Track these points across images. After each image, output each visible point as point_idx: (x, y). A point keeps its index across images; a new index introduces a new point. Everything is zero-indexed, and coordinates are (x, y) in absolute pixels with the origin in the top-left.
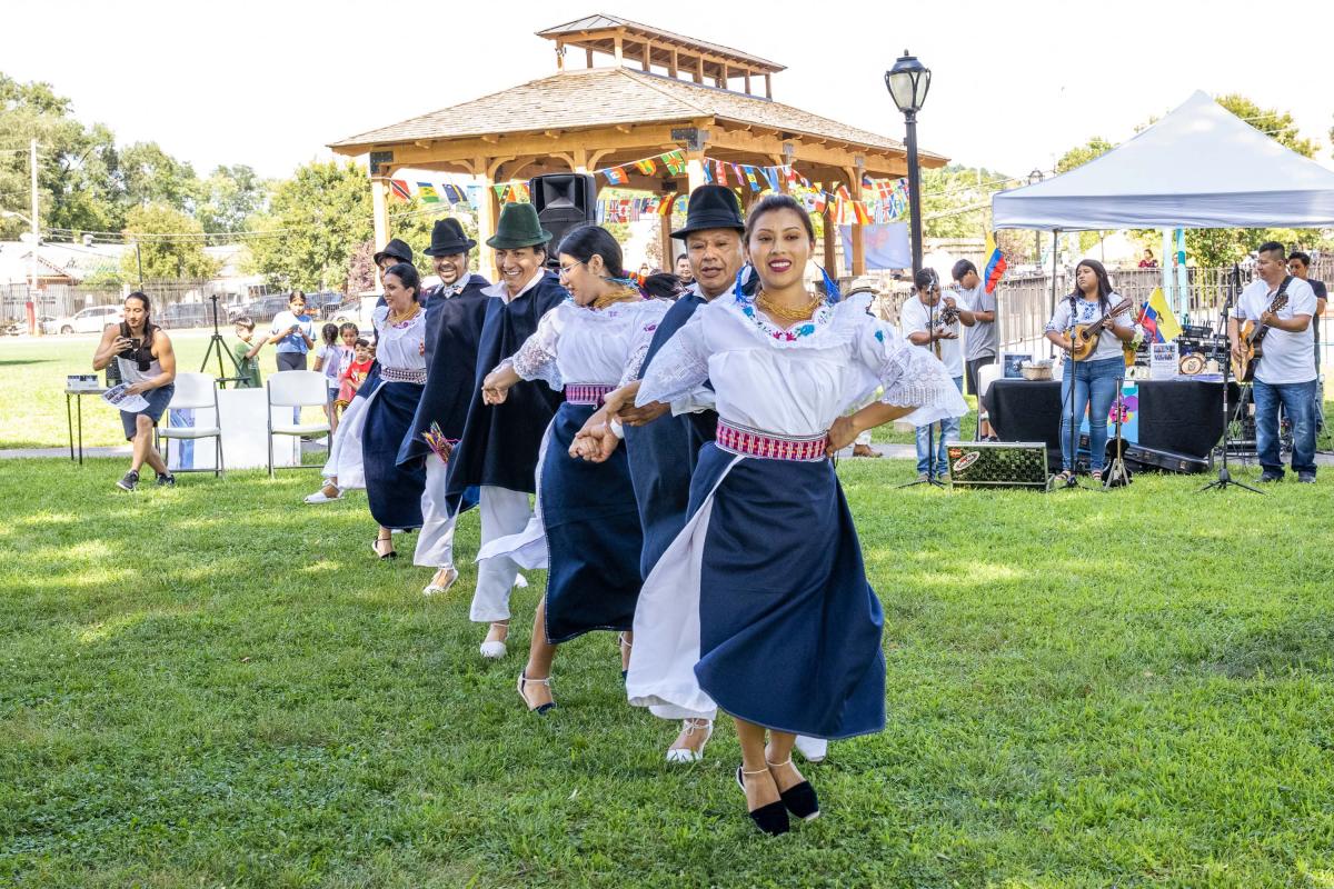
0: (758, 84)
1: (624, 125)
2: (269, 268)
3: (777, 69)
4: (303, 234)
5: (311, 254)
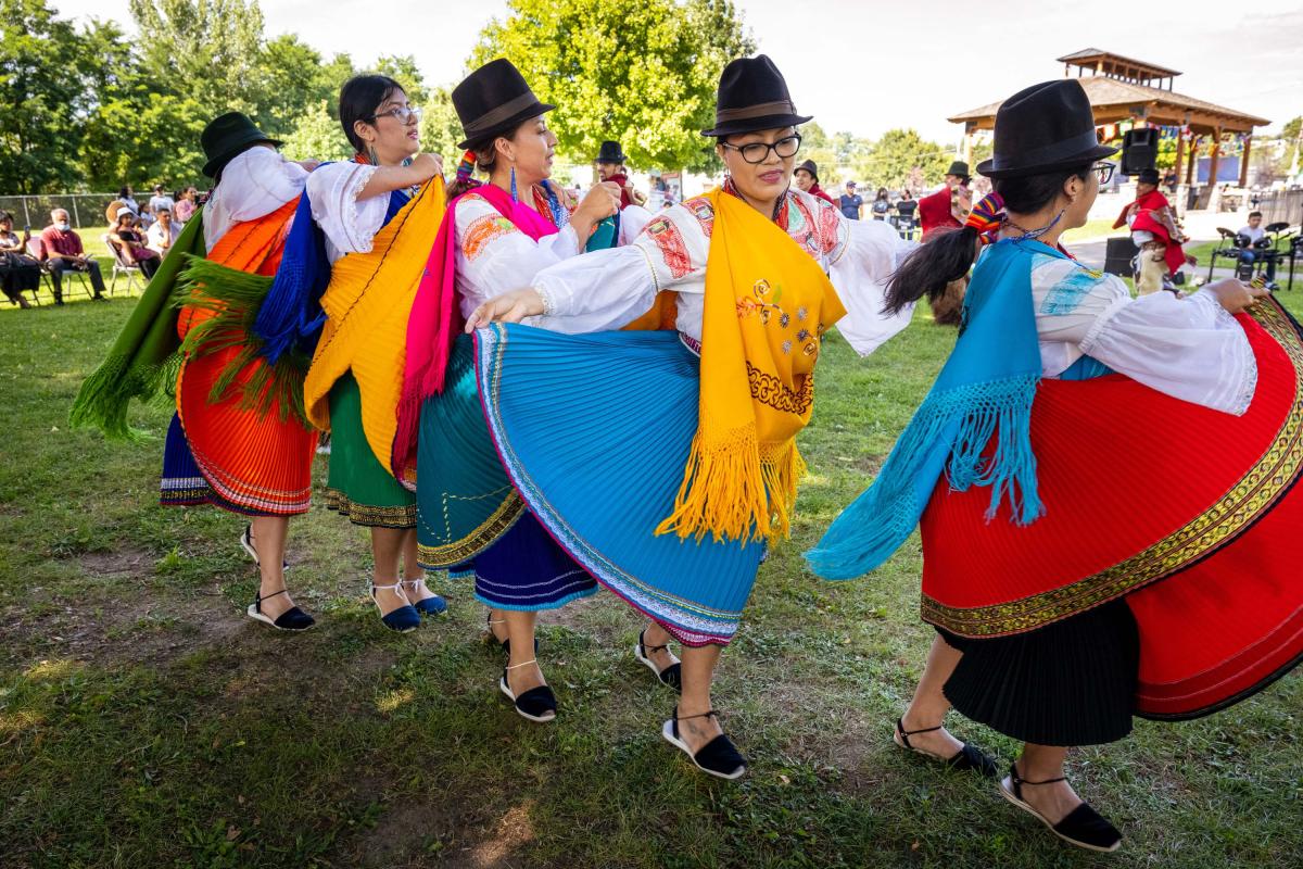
0: (1166, 82)
1: (1104, 106)
2: (868, 179)
3: (1177, 74)
4: (884, 163)
5: (888, 173)
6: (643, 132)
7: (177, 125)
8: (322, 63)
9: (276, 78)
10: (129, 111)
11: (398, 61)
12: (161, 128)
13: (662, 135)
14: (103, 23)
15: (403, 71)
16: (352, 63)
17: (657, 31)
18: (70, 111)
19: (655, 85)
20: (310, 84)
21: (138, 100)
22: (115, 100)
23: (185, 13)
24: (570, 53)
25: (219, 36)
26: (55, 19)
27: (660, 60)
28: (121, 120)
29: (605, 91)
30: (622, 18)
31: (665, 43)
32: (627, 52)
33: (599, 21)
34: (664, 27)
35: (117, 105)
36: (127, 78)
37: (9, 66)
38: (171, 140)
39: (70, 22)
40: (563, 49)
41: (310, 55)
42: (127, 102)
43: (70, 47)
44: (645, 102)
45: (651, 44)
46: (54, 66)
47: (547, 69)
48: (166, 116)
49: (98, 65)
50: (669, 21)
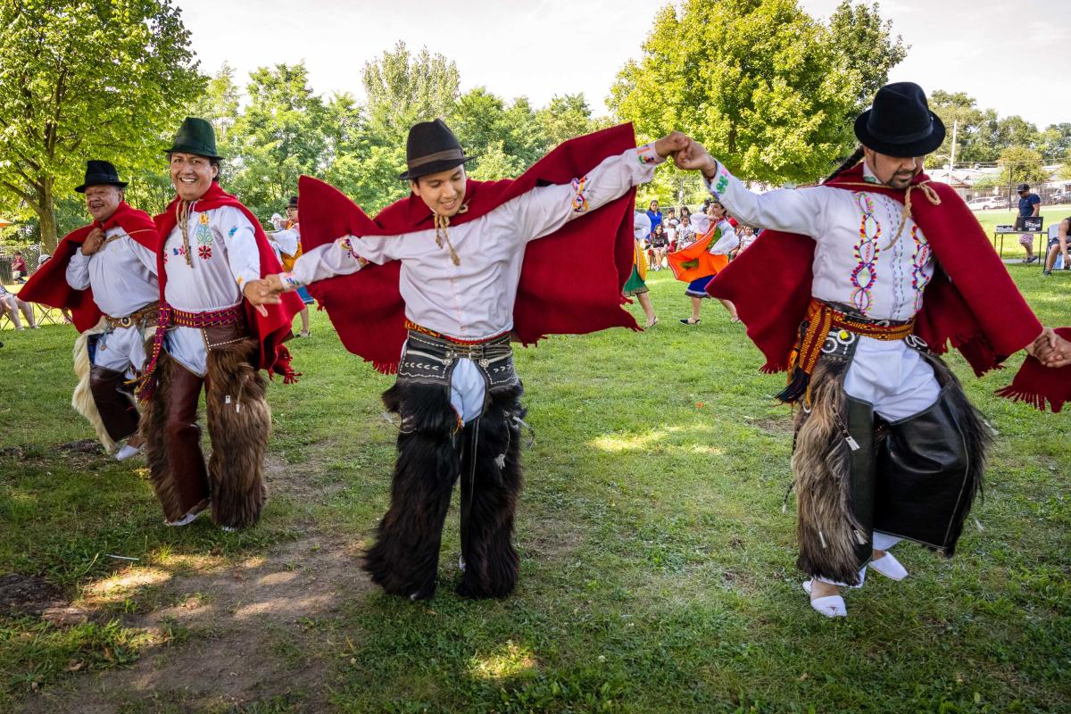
6: (766, 149)
7: (388, 169)
8: (505, 108)
9: (466, 125)
10: (355, 161)
11: (569, 99)
12: (377, 172)
13: (785, 150)
14: (342, 95)
15: (574, 108)
16: (530, 106)
17: (783, 55)
18: (316, 163)
19: (778, 105)
20: (492, 127)
21: (362, 152)
22: (346, 153)
23: (401, 80)
24: (697, 84)
25: (424, 95)
26: (311, 96)
27: (784, 82)
28: (350, 169)
29: (727, 115)
30: (749, 47)
31: (790, 64)
32: (751, 78)
33: (725, 53)
34: (790, 51)
35: (348, 158)
36: (355, 135)
37: (278, 135)
38: (384, 181)
39: (320, 97)
40: (690, 81)
41: (493, 103)
42: (354, 154)
43: (318, 116)
44: (769, 121)
45: (777, 67)
46: (307, 132)
47: (676, 99)
48: (380, 164)
49: (336, 127)
50: (795, 44)
